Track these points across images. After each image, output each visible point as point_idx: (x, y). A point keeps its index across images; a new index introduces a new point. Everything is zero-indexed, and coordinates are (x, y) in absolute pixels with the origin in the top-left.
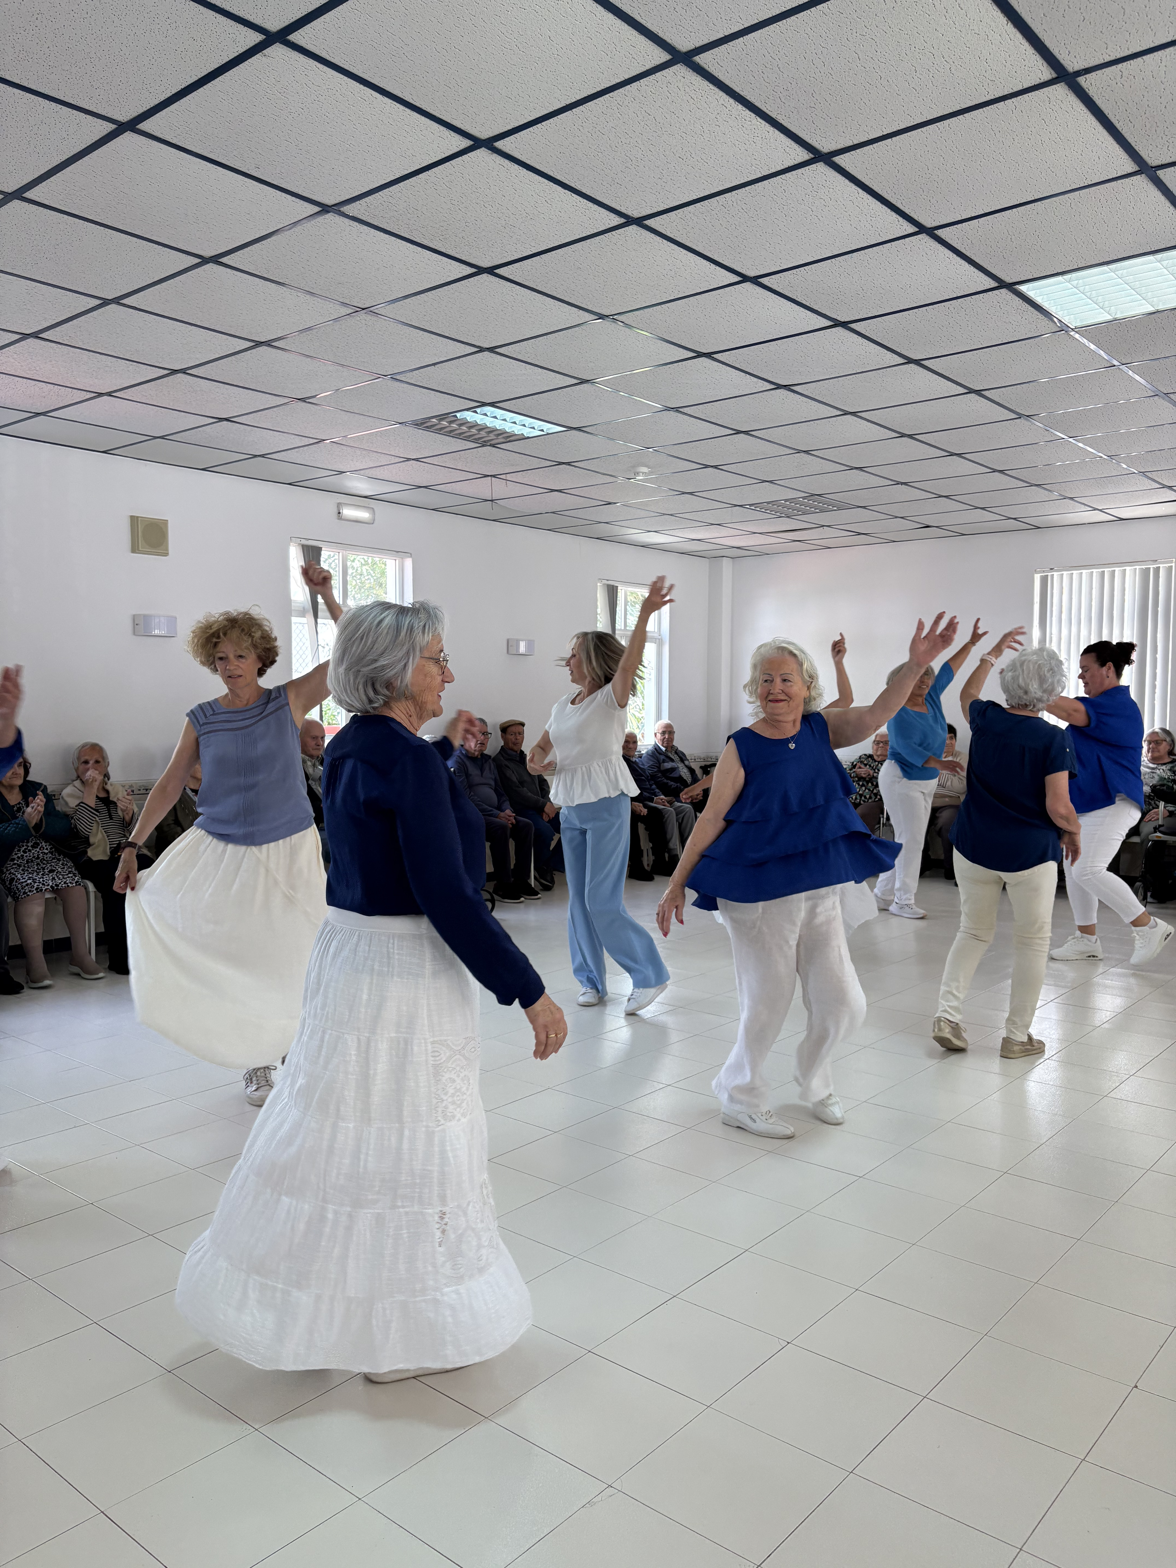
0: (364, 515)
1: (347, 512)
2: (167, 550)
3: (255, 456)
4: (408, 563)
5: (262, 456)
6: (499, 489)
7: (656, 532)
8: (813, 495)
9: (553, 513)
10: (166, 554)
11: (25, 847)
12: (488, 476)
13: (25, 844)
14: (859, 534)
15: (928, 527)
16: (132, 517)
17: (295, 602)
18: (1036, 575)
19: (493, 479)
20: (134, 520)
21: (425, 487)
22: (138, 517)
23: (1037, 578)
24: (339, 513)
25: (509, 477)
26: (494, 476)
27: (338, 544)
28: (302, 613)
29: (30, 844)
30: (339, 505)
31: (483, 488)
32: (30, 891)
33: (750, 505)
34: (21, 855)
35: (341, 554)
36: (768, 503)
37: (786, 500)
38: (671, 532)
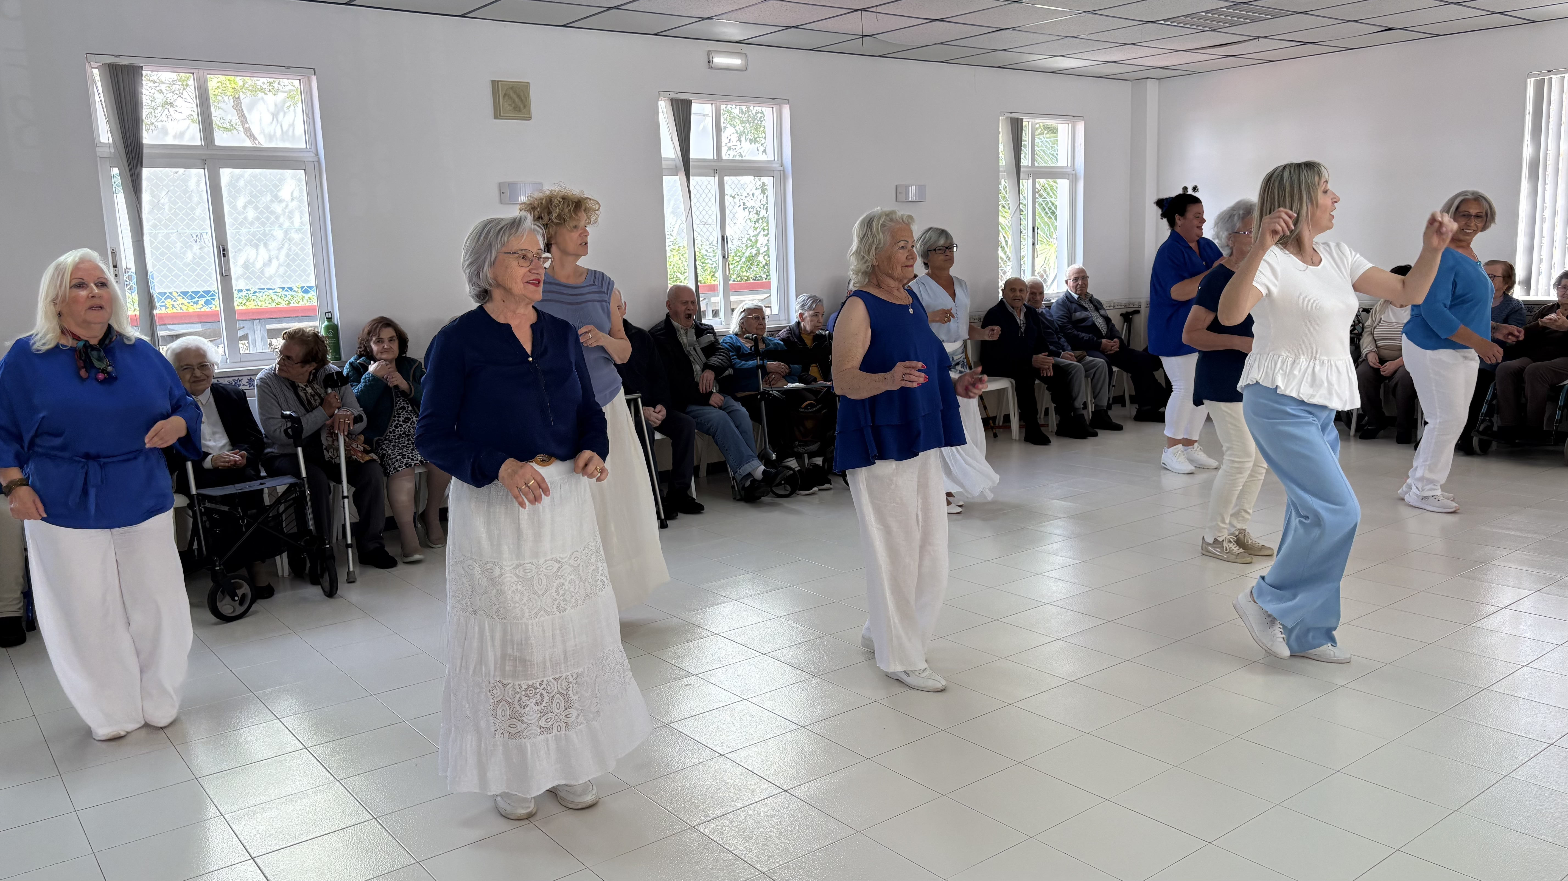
0: (736, 62)
1: (718, 60)
2: (529, 112)
3: (609, 9)
4: (786, 111)
5: (617, 8)
6: (869, 23)
7: (1063, 56)
8: (1237, 4)
9: (942, 43)
10: (529, 118)
12: (858, 10)
14: (1305, 43)
15: (1390, 29)
16: (493, 82)
17: (667, 159)
18: (1529, 80)
19: (864, 13)
20: (495, 84)
21: (796, 27)
22: (498, 81)
23: (1531, 83)
24: (709, 62)
25: (879, 9)
26: (864, 10)
27: (707, 96)
28: (674, 172)
30: (709, 53)
31: (853, 24)
32: (400, 467)
33: (1165, 20)
35: (713, 105)
36: (1186, 16)
37: (1207, 12)
38: (1080, 56)
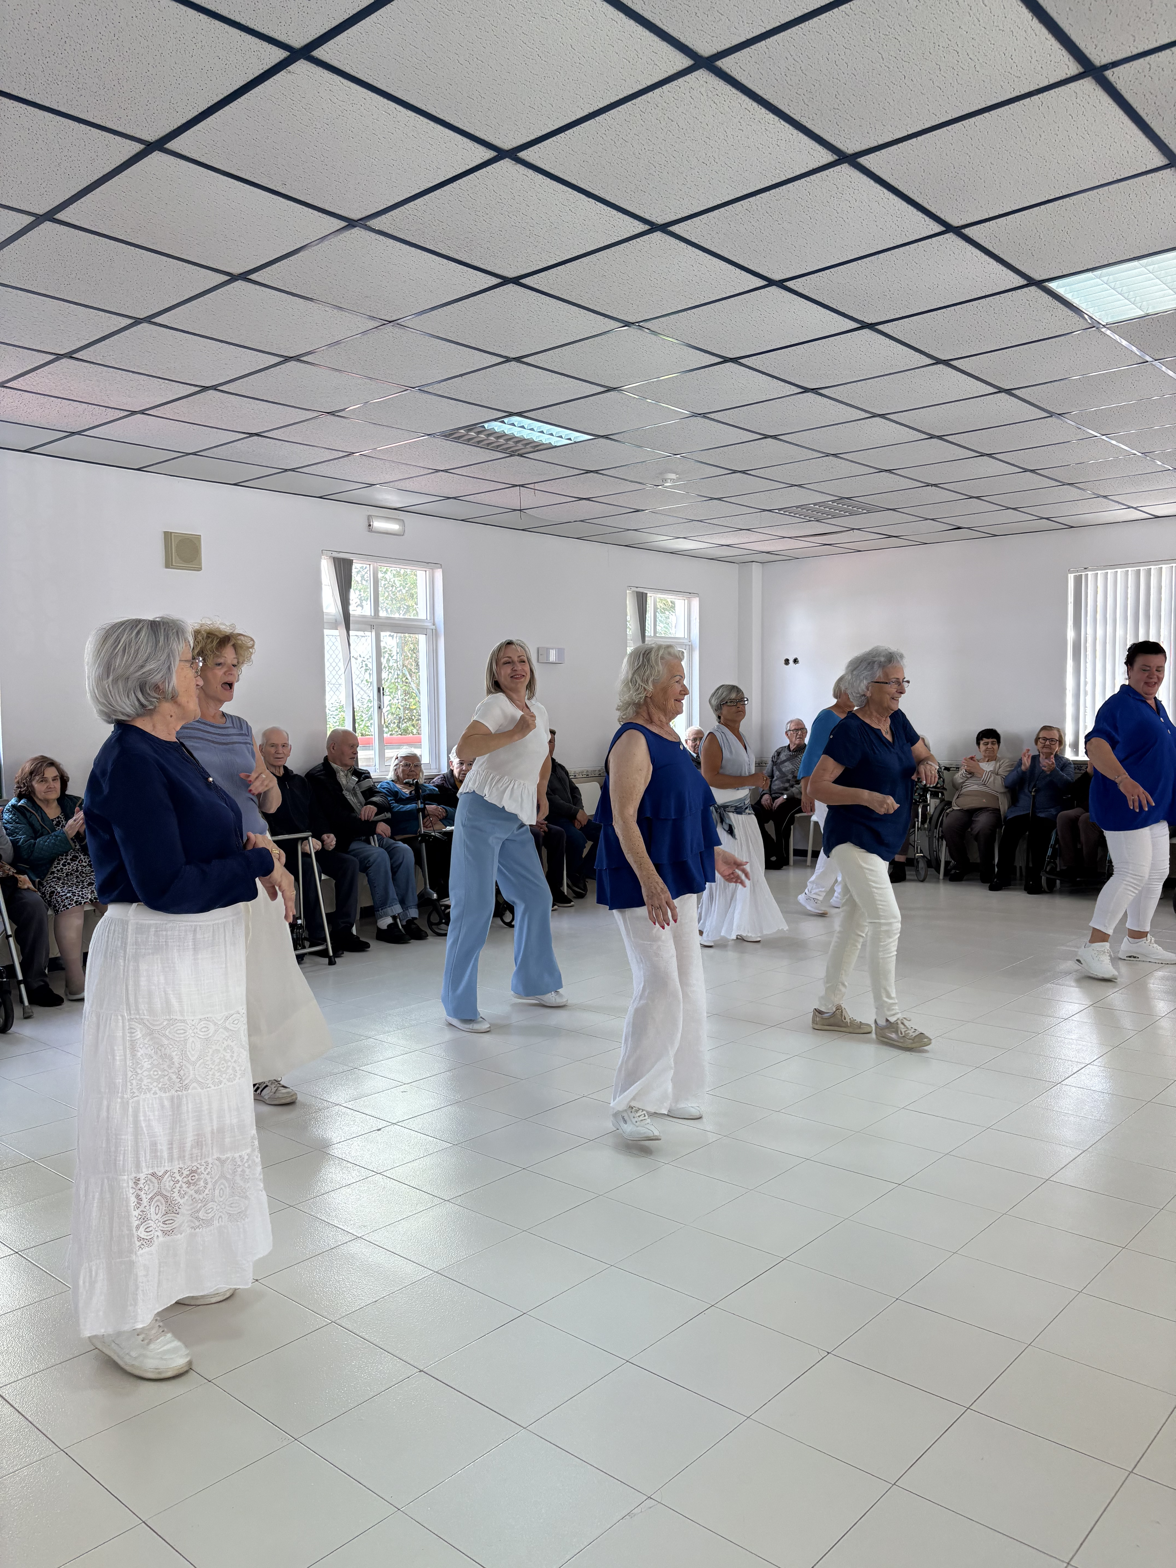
0: (394, 527)
1: (378, 524)
2: (200, 564)
3: (286, 470)
4: (439, 574)
5: (293, 470)
6: (527, 498)
7: (684, 538)
8: (842, 498)
9: (582, 521)
10: (200, 569)
11: (64, 860)
12: (517, 486)
13: (64, 857)
14: (890, 536)
15: (959, 528)
16: (166, 533)
17: (328, 614)
18: (1069, 575)
19: (521, 488)
20: (167, 535)
21: (455, 498)
22: (171, 533)
23: (1071, 578)
24: (370, 525)
25: (537, 486)
26: (522, 486)
27: (367, 556)
28: (334, 626)
29: (69, 857)
30: (369, 518)
31: (511, 498)
32: (69, 904)
33: (780, 509)
34: (61, 869)
35: (371, 566)
36: (797, 507)
37: (815, 504)
38: (700, 538)
